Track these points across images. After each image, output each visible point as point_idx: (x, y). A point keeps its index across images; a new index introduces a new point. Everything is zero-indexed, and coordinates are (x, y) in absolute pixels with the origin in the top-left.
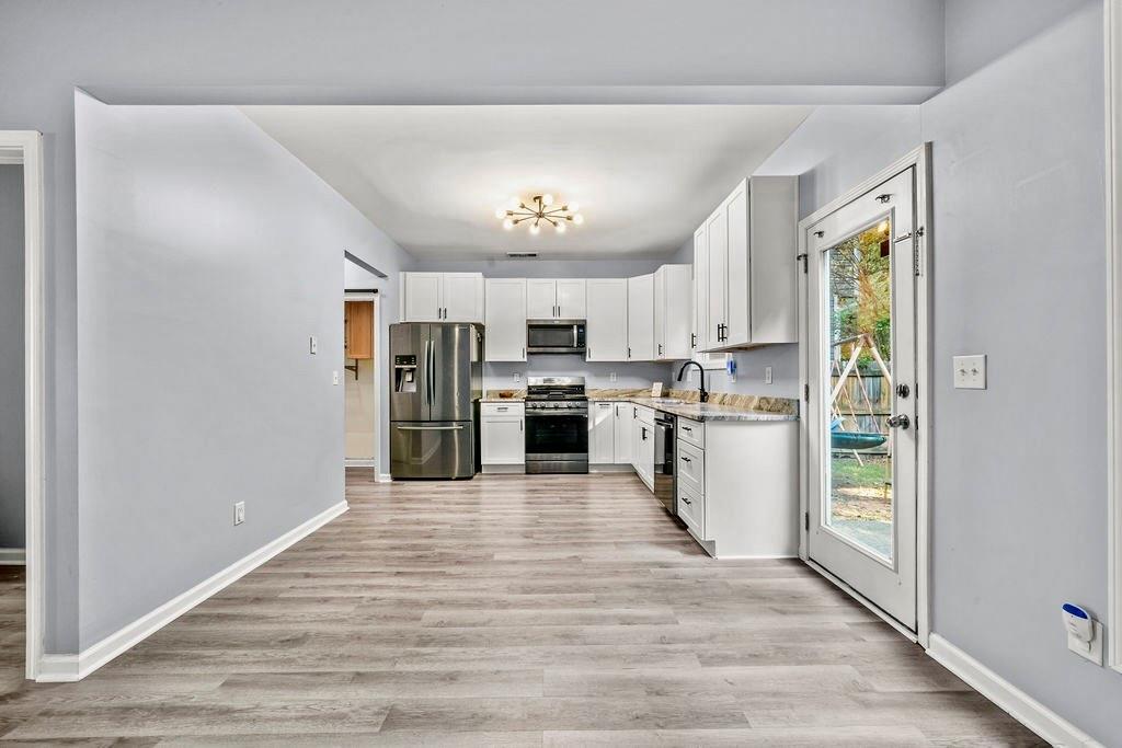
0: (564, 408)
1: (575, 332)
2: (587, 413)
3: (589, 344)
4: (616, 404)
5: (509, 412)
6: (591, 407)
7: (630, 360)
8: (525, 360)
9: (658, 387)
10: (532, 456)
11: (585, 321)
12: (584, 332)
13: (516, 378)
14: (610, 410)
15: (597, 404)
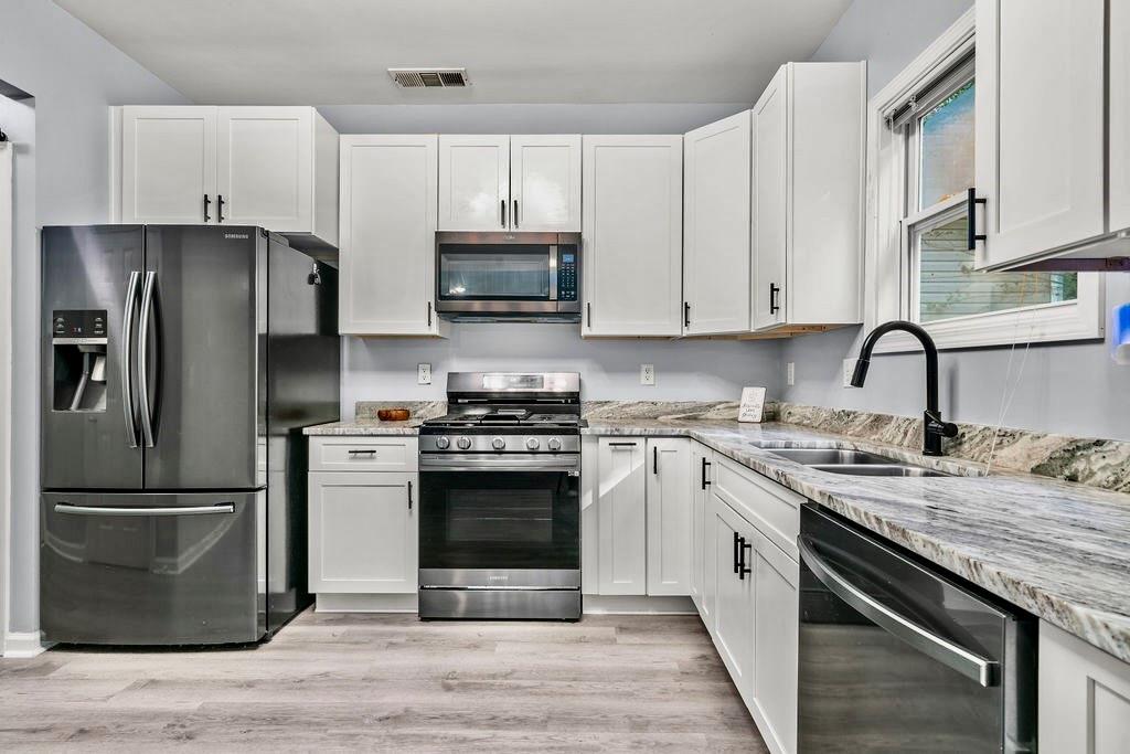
0: (519, 453)
1: (553, 263)
2: (578, 465)
3: (590, 291)
4: (653, 442)
5: (379, 462)
6: (588, 449)
7: (686, 333)
8: (434, 330)
9: (753, 400)
10: (437, 575)
11: (579, 235)
12: (578, 262)
13: (424, 376)
14: (636, 460)
15: (604, 442)
